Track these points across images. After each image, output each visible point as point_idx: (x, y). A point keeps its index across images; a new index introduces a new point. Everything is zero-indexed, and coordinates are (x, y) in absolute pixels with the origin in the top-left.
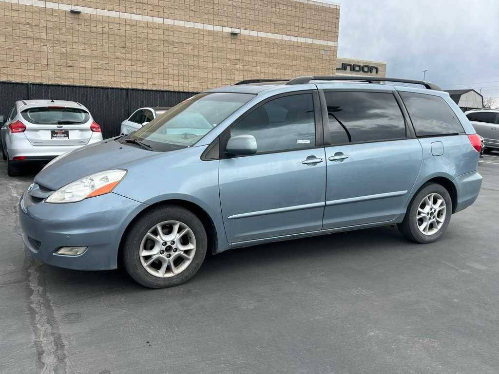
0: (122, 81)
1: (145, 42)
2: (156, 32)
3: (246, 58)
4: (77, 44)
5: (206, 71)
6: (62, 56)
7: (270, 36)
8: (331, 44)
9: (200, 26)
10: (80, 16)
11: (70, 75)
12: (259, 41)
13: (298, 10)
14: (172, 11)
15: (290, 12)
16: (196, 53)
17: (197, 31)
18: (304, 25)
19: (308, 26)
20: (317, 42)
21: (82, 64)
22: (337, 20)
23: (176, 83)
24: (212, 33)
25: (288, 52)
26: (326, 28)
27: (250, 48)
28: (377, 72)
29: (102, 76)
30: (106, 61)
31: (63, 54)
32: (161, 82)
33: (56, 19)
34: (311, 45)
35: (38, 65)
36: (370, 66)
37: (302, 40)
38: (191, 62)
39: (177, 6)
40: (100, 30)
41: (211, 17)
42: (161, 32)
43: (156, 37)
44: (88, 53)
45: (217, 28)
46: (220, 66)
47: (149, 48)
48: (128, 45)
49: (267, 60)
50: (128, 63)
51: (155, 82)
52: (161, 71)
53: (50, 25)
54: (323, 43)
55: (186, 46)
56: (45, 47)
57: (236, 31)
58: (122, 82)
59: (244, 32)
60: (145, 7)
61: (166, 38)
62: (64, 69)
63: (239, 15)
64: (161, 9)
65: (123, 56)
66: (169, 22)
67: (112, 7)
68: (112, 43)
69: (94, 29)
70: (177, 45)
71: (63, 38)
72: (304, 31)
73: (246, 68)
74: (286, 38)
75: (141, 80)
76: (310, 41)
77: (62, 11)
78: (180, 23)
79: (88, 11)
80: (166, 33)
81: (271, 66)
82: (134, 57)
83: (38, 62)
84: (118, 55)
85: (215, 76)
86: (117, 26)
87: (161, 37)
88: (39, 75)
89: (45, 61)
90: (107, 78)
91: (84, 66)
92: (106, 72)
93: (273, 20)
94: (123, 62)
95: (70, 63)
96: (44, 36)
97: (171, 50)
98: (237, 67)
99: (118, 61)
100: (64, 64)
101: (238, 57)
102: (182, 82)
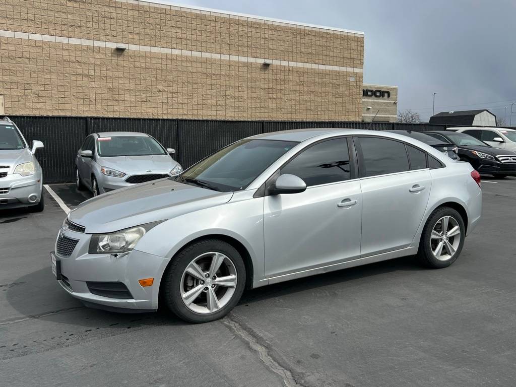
0: (164, 112)
1: (184, 75)
2: (194, 65)
3: (278, 87)
4: (123, 79)
5: (241, 100)
6: (108, 90)
7: (300, 65)
8: (357, 70)
9: (234, 58)
10: (125, 53)
11: (116, 108)
12: (290, 70)
13: (325, 40)
14: (209, 45)
15: (318, 43)
16: (232, 84)
17: (232, 63)
18: (332, 54)
19: (335, 55)
20: (343, 69)
21: (127, 98)
22: (362, 48)
23: (214, 113)
24: (246, 65)
25: (317, 80)
26: (352, 56)
27: (282, 77)
28: (389, 96)
29: (146, 109)
30: (149, 94)
31: (109, 88)
32: (200, 112)
33: (103, 57)
34: (339, 72)
35: (86, 100)
36: (382, 90)
37: (329, 68)
38: (228, 93)
39: (214, 40)
40: (143, 65)
41: (245, 49)
42: (199, 65)
43: (195, 70)
44: (132, 87)
45: (251, 60)
46: (254, 95)
47: (188, 80)
48: (170, 78)
49: (298, 87)
50: (170, 95)
51: (195, 112)
52: (200, 101)
53: (97, 62)
54: (350, 70)
55: (223, 78)
56: (93, 83)
57: (268, 61)
58: (165, 114)
59: (275, 63)
60: (184, 42)
61: (205, 71)
62: (110, 103)
63: (271, 46)
64: (199, 44)
65: (165, 88)
66: (207, 55)
67: (154, 43)
68: (155, 77)
69: (138, 64)
70: (214, 77)
71: (110, 74)
72: (331, 59)
73: (279, 96)
74: (315, 66)
75: (181, 111)
76: (337, 68)
77: (108, 49)
78: (217, 56)
79: (133, 47)
80: (204, 66)
81: (301, 93)
82: (175, 89)
83: (86, 97)
84: (160, 88)
85: (249, 105)
86: (159, 61)
87: (200, 70)
88: (87, 109)
89: (93, 96)
90: (150, 110)
91: (129, 99)
92: (149, 105)
93: (302, 50)
94: (165, 95)
95: (116, 97)
96: (92, 73)
97: (209, 82)
98: (270, 95)
99: (160, 94)
100: (111, 98)
101: (271, 86)
102: (220, 112)
